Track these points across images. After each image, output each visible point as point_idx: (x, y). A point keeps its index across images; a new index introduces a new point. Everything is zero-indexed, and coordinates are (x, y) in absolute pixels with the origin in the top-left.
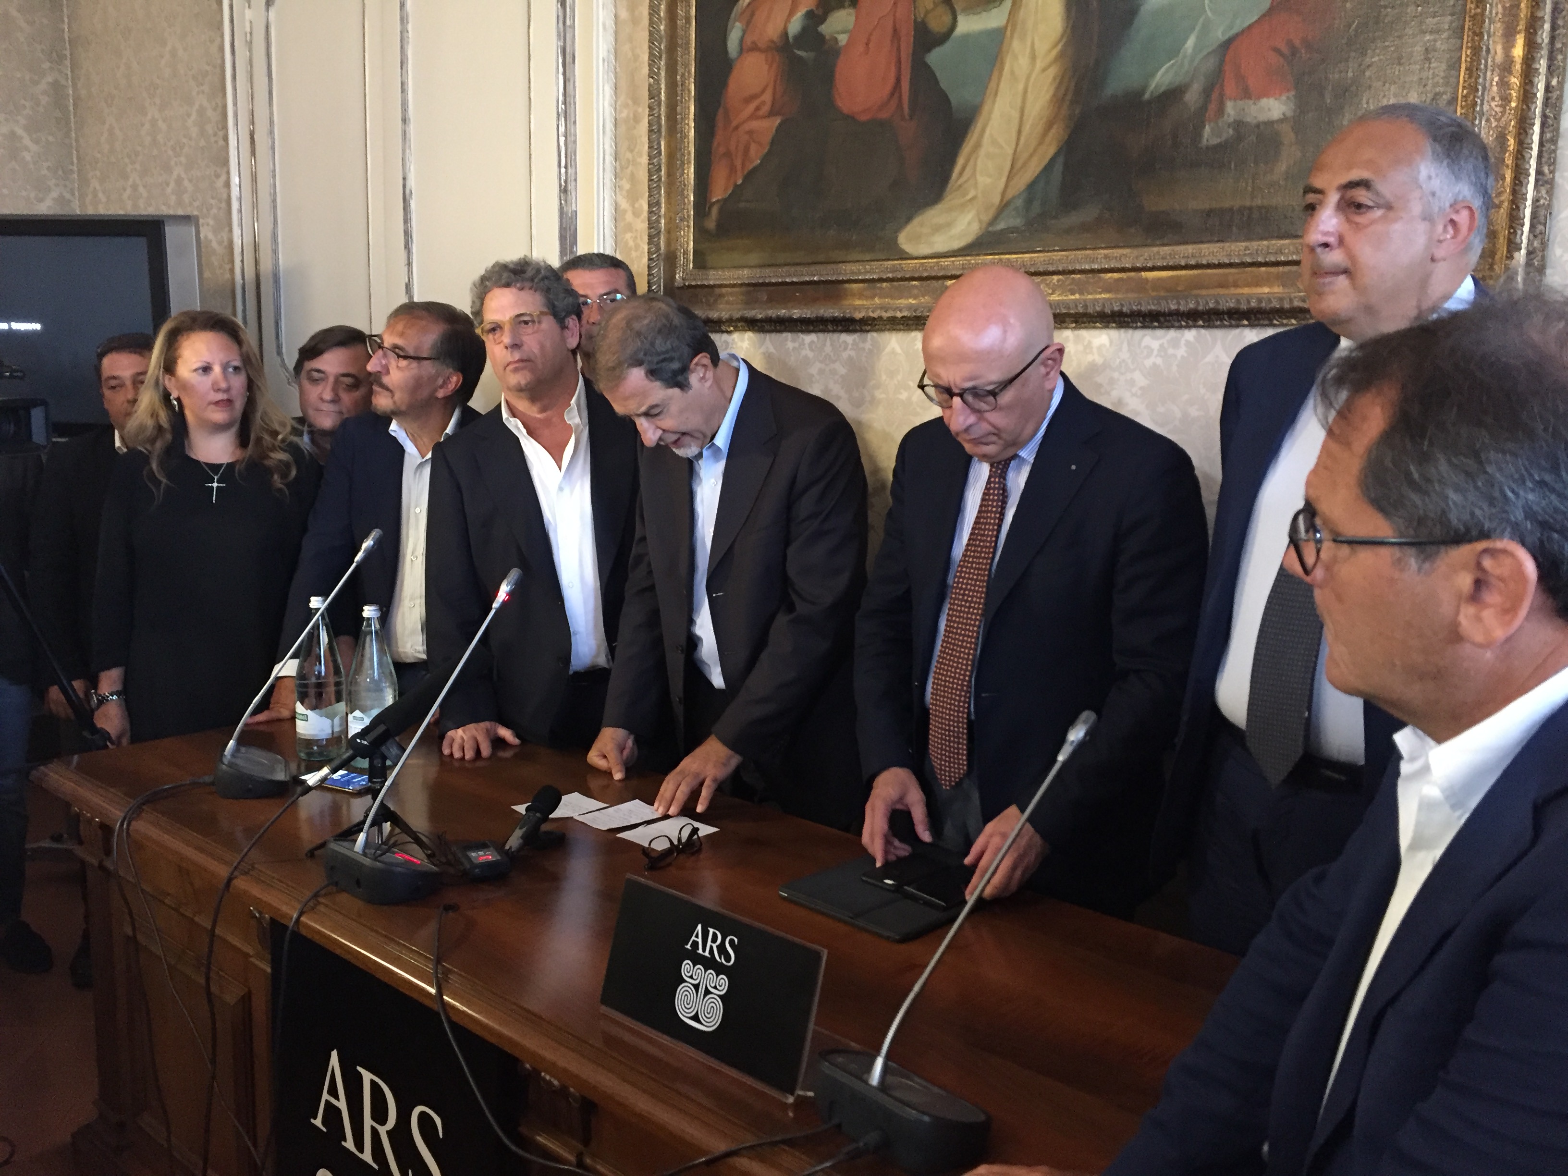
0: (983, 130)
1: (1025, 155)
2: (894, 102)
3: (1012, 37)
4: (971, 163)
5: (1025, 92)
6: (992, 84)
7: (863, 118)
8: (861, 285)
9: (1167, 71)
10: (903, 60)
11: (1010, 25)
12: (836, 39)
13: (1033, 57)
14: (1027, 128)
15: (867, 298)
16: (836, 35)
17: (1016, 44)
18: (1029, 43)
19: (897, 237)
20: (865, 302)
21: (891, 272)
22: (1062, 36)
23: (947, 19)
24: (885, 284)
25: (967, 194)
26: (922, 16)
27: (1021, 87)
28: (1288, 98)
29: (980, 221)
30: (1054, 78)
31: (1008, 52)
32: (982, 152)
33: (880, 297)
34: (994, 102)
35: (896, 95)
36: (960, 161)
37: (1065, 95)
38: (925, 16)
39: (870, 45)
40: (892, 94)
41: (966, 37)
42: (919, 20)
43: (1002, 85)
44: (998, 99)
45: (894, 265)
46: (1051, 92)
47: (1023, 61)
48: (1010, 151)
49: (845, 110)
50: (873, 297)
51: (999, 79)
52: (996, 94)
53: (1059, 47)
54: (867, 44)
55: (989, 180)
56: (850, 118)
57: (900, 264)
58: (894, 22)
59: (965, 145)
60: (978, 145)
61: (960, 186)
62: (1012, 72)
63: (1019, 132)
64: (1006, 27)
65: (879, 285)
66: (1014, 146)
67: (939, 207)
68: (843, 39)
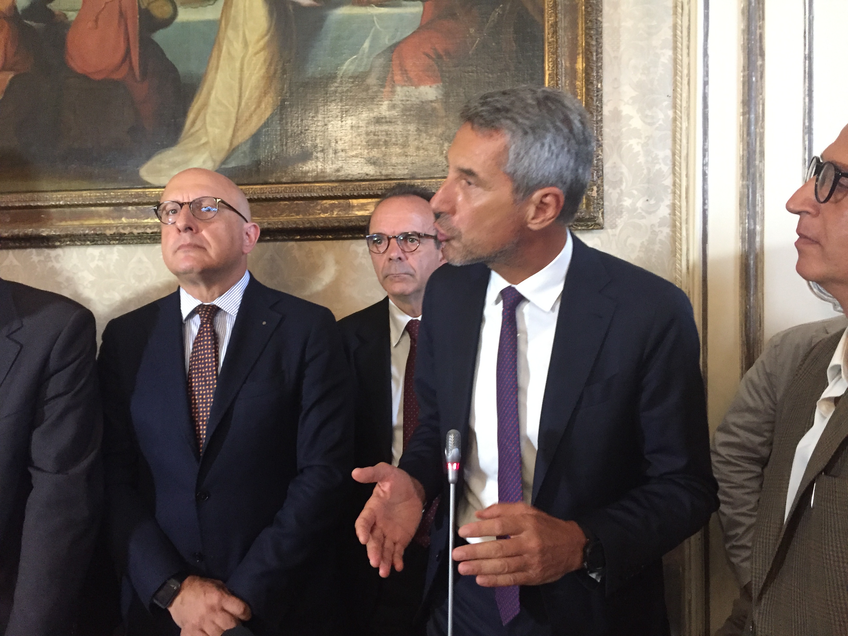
0: (209, 94)
1: (247, 114)
2: (125, 68)
3: (226, 28)
4: (201, 117)
5: (242, 70)
6: (213, 62)
7: (98, 77)
8: (107, 208)
9: (352, 62)
10: (131, 36)
11: (224, 18)
12: (65, 15)
13: (246, 44)
14: (246, 95)
15: (113, 219)
16: (64, 12)
17: (230, 33)
18: (241, 33)
19: (138, 171)
20: (112, 222)
21: (136, 198)
22: (268, 31)
23: (168, 9)
24: (130, 208)
25: (200, 139)
26: (146, 5)
27: (238, 65)
28: (438, 87)
29: (214, 161)
30: (265, 61)
31: (224, 39)
32: (210, 110)
33: (127, 218)
34: (216, 72)
35: (127, 62)
36: (191, 116)
37: (275, 73)
38: (149, 4)
39: (100, 23)
40: (124, 60)
41: (186, 25)
42: (143, 7)
43: (222, 62)
44: (219, 71)
45: (137, 192)
46: (263, 71)
47: (237, 47)
48: (233, 111)
49: (79, 71)
50: (120, 218)
51: (219, 57)
52: (217, 68)
53: (267, 38)
54: (96, 21)
55: (217, 131)
56: (85, 78)
57: (143, 192)
58: (120, 8)
59: (193, 104)
60: (205, 105)
61: (192, 135)
62: (229, 53)
63: (240, 97)
64: (220, 21)
65: (124, 208)
66: (237, 108)
67: (176, 149)
68: (72, 16)
